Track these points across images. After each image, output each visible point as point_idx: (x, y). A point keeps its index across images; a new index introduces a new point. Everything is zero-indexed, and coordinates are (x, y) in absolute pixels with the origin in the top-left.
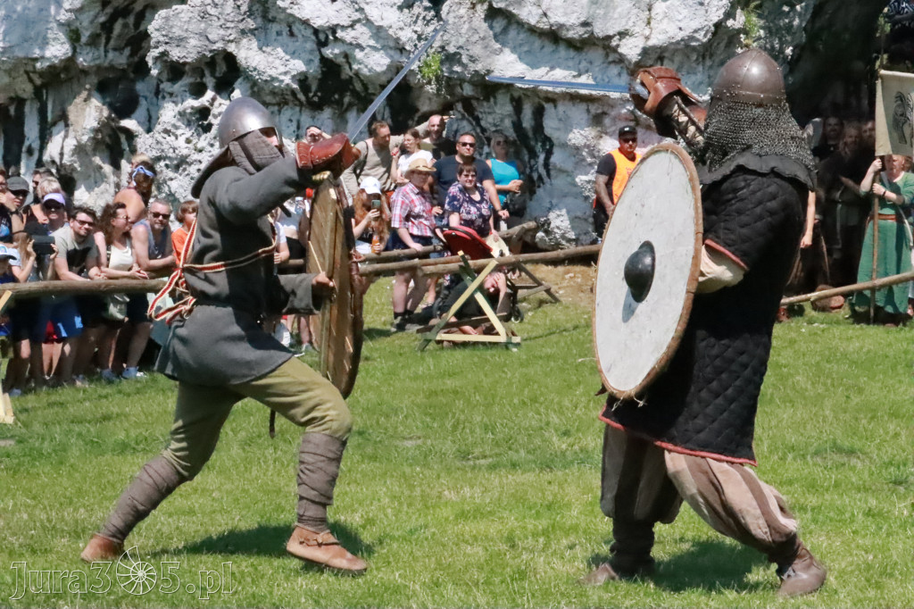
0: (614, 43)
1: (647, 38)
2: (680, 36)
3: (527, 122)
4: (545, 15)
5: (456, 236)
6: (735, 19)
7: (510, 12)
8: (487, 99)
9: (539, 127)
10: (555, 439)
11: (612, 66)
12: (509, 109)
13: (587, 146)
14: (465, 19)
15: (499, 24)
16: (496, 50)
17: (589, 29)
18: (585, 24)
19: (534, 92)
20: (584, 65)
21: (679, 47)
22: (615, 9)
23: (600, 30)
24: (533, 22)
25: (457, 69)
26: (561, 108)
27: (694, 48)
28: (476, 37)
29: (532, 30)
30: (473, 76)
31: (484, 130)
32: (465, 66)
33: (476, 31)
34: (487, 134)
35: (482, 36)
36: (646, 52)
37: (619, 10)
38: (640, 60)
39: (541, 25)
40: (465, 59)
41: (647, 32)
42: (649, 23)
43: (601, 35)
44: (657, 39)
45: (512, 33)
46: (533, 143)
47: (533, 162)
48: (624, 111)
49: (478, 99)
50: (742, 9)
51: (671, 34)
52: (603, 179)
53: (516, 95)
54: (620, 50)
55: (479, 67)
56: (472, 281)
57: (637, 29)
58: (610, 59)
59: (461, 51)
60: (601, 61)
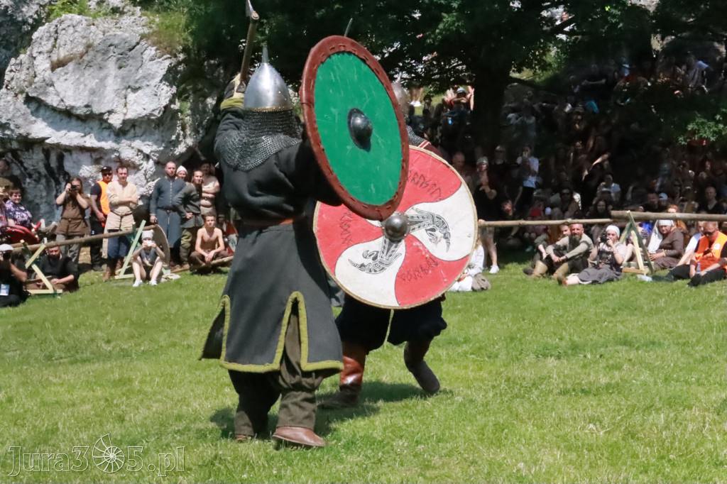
0: (105, 117)
1: (125, 114)
2: (144, 113)
3: (54, 164)
4: (62, 100)
5: (15, 232)
6: (175, 104)
7: (40, 99)
8: (27, 150)
9: (61, 166)
10: (103, 345)
11: (105, 130)
12: (41, 156)
13: (92, 177)
14: (11, 103)
15: (34, 106)
16: (32, 121)
17: (90, 109)
18: (87, 106)
19: (58, 146)
20: (88, 129)
21: (144, 119)
22: (105, 97)
23: (97, 109)
24: (55, 105)
25: (8, 132)
26: (74, 156)
27: (153, 120)
28: (19, 114)
29: (54, 109)
30: (18, 137)
31: (26, 169)
32: (12, 131)
33: (19, 110)
34: (28, 171)
35: (23, 112)
36: (124, 122)
37: (107, 98)
38: (121, 127)
39: (60, 107)
40: (12, 127)
41: (125, 111)
42: (126, 106)
43: (97, 112)
44: (131, 115)
45: (42, 111)
46: (57, 176)
47: (58, 187)
48: (113, 156)
49: (22, 151)
50: (179, 99)
51: (139, 112)
52: (94, 197)
53: (45, 147)
54: (110, 121)
55: (22, 131)
56: (30, 258)
57: (118, 109)
58: (103, 126)
59: (10, 122)
60: (98, 127)
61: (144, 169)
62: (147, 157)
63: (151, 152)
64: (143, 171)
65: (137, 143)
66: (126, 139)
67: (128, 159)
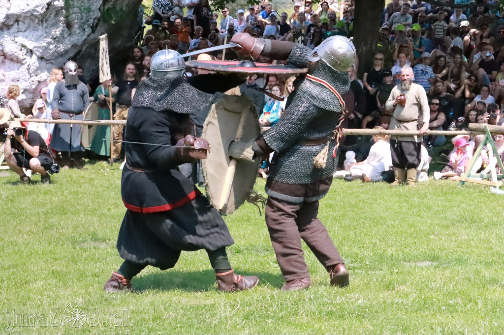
1: (9, 9)
2: (27, 9)
6: (59, 1)
21: (28, 15)
27: (36, 17)
36: (8, 17)
38: (5, 21)
41: (8, 5)
44: (15, 10)
51: (22, 7)
57: (2, 4)
61: (27, 64)
62: (31, 52)
63: (35, 47)
64: (26, 66)
65: (20, 39)
66: (10, 34)
67: (11, 53)
